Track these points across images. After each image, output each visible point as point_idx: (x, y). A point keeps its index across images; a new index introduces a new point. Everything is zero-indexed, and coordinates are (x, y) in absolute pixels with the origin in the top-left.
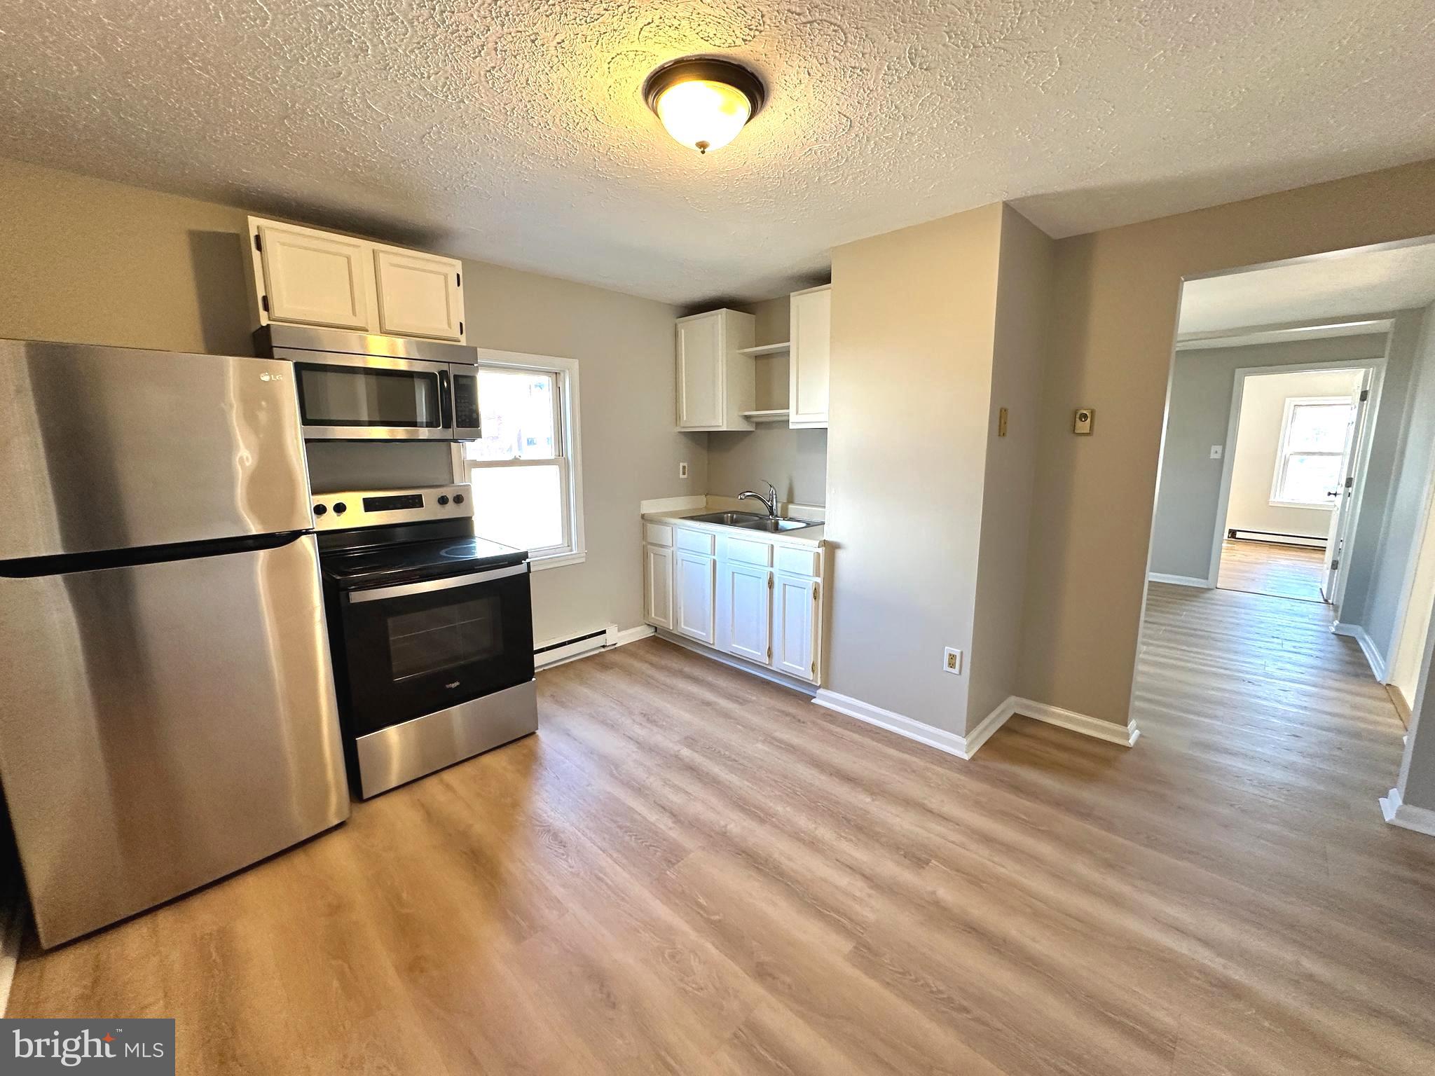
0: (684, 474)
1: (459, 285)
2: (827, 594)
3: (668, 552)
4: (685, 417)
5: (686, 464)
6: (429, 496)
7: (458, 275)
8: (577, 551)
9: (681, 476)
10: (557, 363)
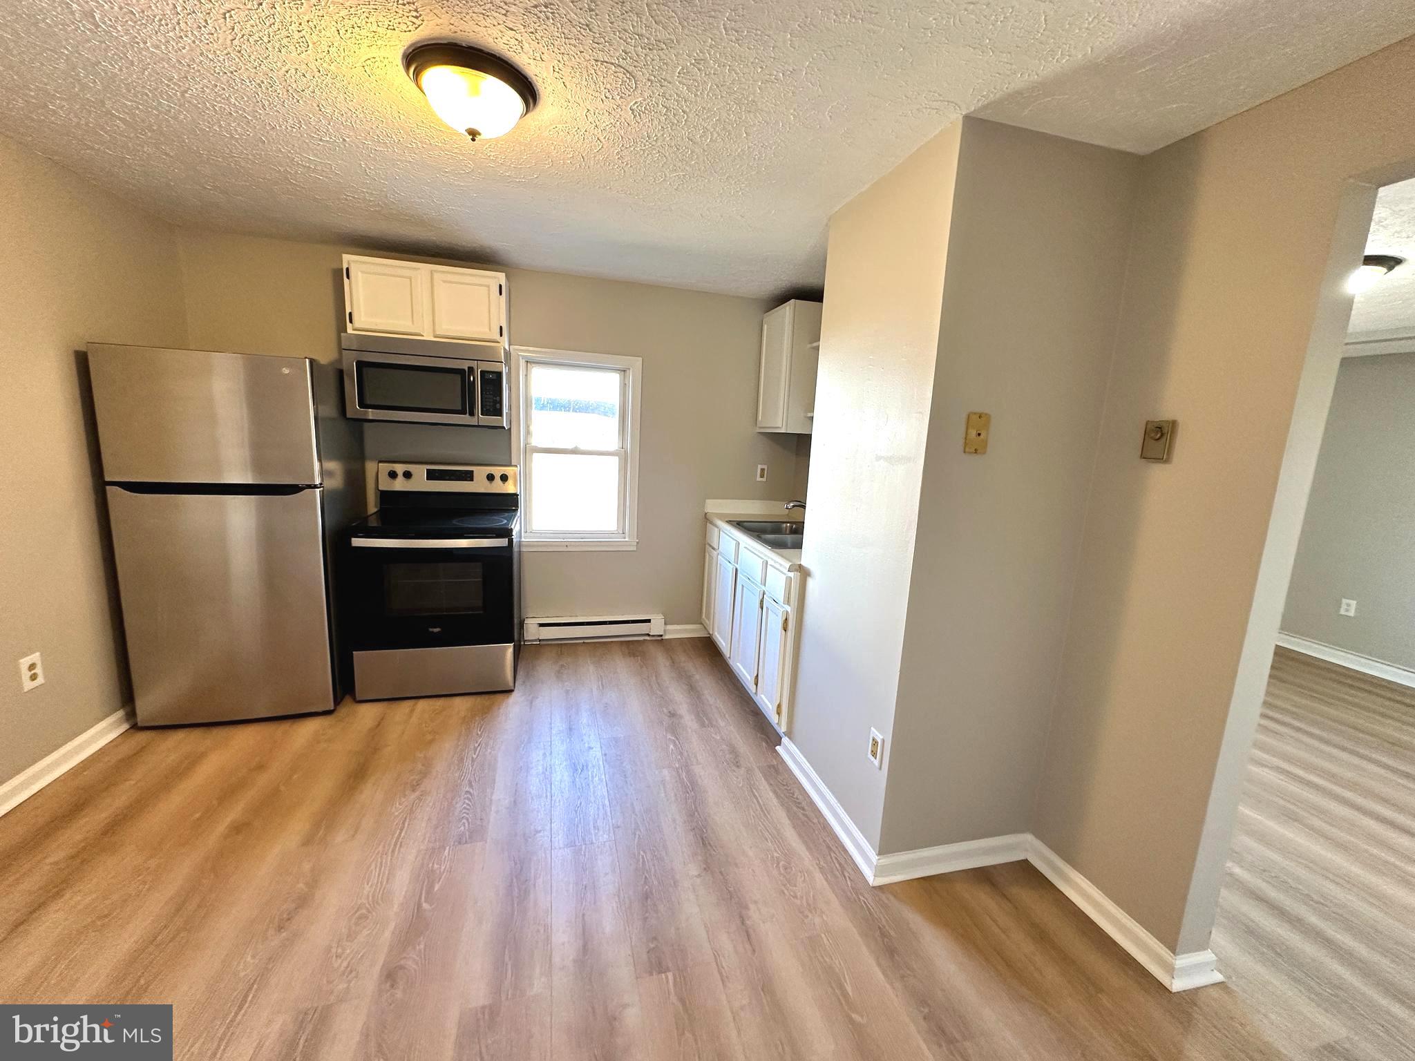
0: (762, 476)
1: (501, 294)
2: (795, 626)
3: (715, 553)
4: (760, 418)
5: (765, 467)
6: (480, 472)
7: (500, 286)
8: (629, 540)
9: (759, 479)
10: (623, 361)
